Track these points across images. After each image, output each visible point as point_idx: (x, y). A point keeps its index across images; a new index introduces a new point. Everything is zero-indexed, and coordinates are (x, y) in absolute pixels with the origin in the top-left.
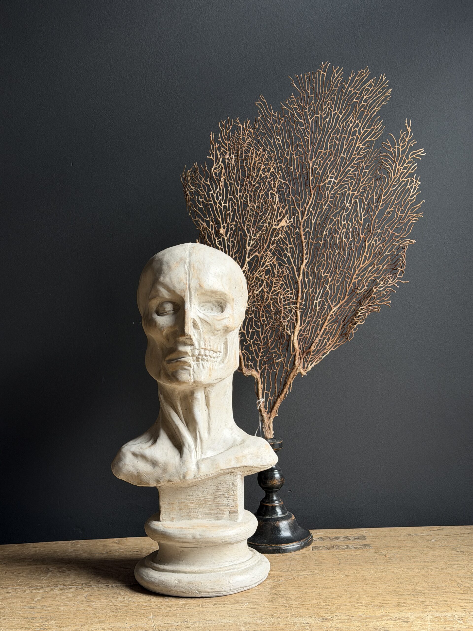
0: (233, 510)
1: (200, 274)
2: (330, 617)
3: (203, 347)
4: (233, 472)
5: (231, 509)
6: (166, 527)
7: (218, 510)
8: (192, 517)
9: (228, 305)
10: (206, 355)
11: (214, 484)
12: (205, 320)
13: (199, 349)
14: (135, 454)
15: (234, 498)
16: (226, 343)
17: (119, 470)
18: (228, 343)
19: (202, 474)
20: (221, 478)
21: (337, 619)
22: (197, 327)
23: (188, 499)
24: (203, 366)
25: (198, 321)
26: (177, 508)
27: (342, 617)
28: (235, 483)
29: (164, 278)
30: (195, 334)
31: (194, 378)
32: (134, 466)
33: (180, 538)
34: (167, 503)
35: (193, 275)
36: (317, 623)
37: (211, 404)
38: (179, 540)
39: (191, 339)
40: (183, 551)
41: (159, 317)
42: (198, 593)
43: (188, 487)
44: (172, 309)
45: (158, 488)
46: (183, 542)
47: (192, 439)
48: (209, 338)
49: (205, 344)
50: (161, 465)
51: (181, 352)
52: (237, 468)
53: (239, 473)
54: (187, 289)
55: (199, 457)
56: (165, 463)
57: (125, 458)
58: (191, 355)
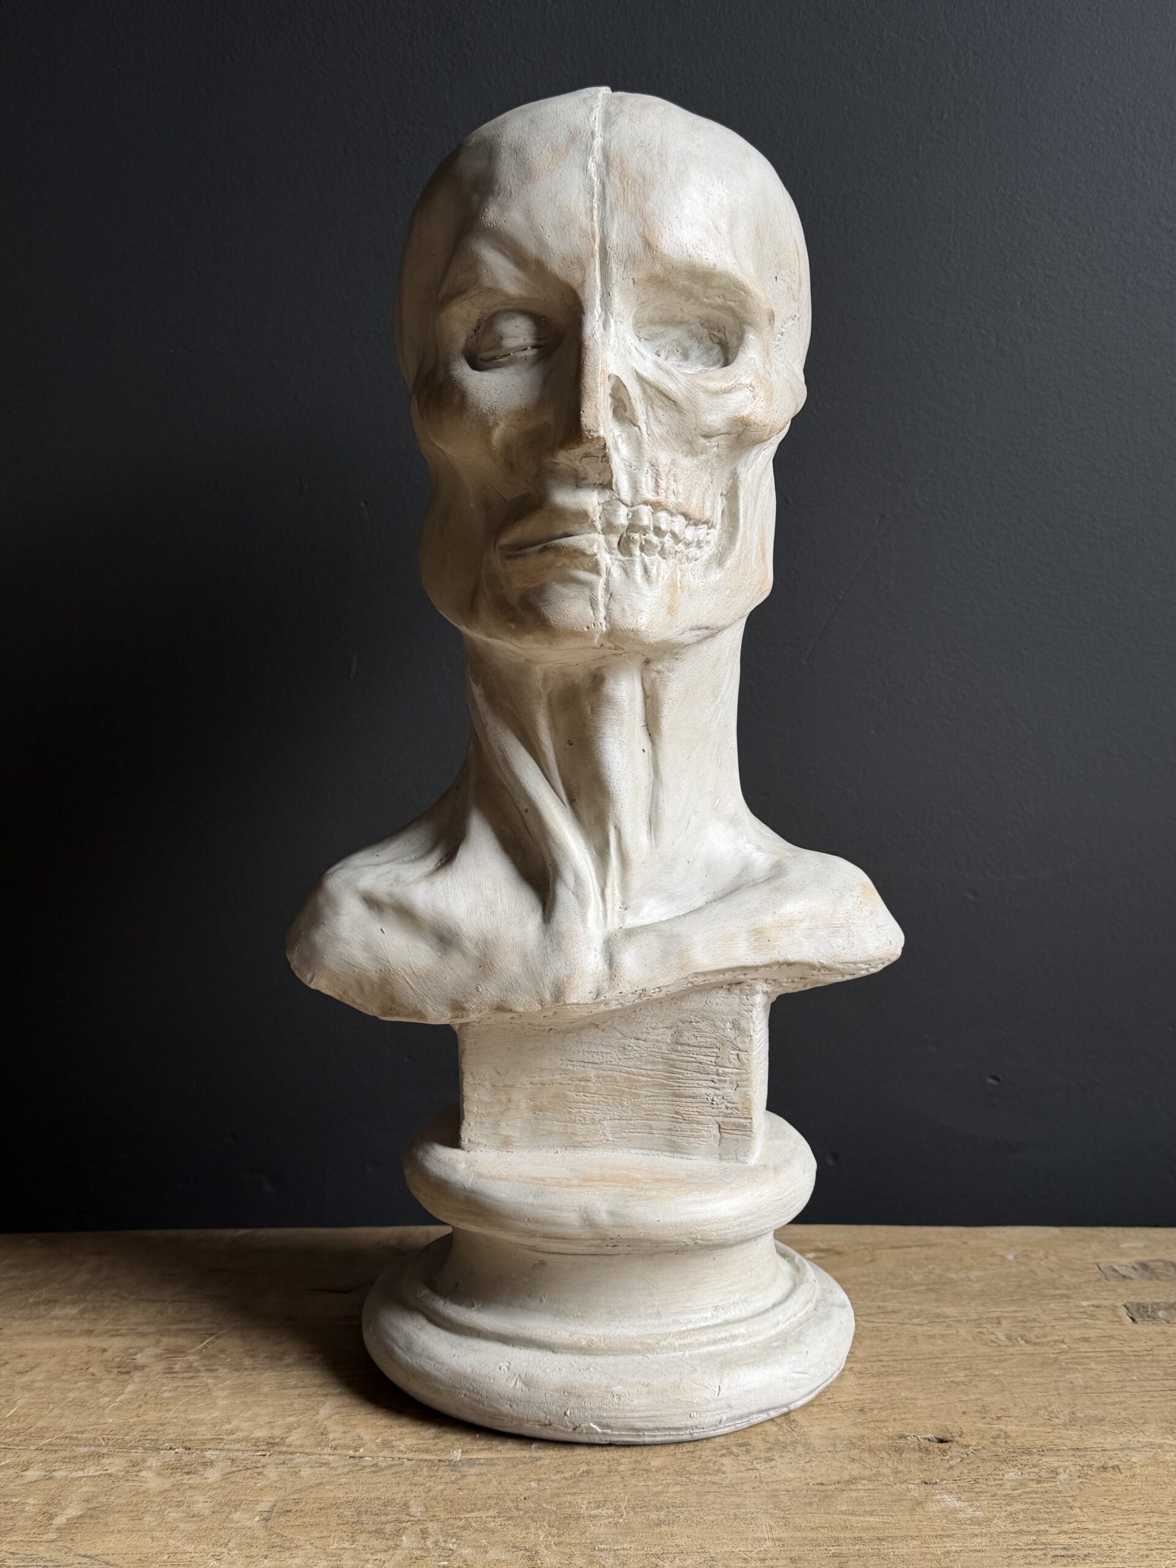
0: (733, 1120)
1: (646, 198)
3: (650, 496)
4: (739, 983)
5: (726, 1116)
6: (481, 1176)
7: (678, 1117)
8: (581, 1139)
9: (751, 337)
10: (658, 531)
11: (667, 1023)
12: (662, 387)
13: (633, 505)
14: (372, 902)
15: (738, 1078)
16: (732, 495)
17: (313, 957)
18: (742, 493)
19: (625, 988)
20: (695, 1003)
22: (628, 414)
23: (565, 1072)
24: (646, 570)
25: (634, 391)
26: (523, 1105)
28: (743, 1023)
29: (503, 208)
30: (620, 441)
31: (608, 618)
32: (367, 947)
33: (536, 1221)
34: (487, 1084)
35: (621, 199)
37: (667, 723)
38: (532, 1226)
39: (606, 458)
40: (542, 1263)
41: (476, 372)
42: (599, 1430)
43: (567, 1032)
44: (530, 341)
45: (456, 1028)
46: (546, 1236)
47: (591, 854)
48: (674, 462)
49: (657, 485)
50: (469, 946)
51: (560, 514)
52: (756, 968)
53: (761, 987)
54: (593, 256)
55: (614, 923)
56: (485, 941)
57: (336, 914)
58: (599, 527)
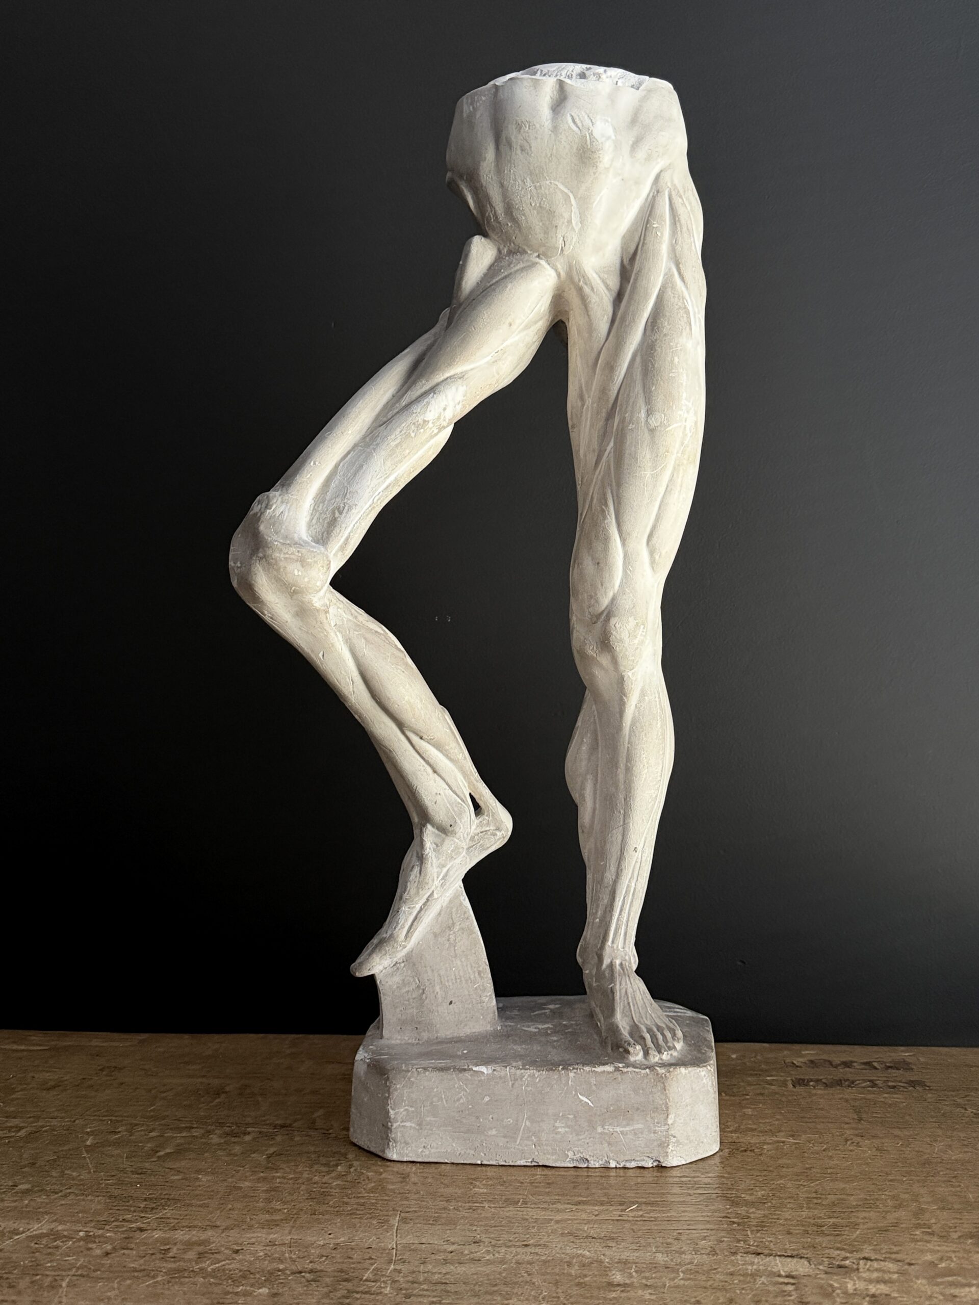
2: (847, 1262)
21: (868, 1270)
27: (882, 1263)
36: (815, 1278)
